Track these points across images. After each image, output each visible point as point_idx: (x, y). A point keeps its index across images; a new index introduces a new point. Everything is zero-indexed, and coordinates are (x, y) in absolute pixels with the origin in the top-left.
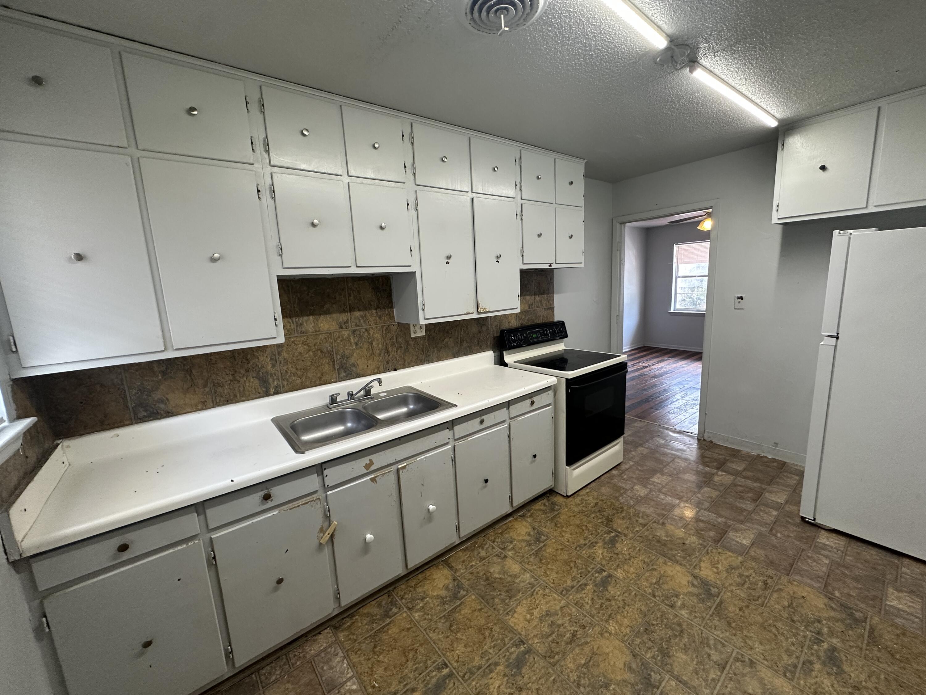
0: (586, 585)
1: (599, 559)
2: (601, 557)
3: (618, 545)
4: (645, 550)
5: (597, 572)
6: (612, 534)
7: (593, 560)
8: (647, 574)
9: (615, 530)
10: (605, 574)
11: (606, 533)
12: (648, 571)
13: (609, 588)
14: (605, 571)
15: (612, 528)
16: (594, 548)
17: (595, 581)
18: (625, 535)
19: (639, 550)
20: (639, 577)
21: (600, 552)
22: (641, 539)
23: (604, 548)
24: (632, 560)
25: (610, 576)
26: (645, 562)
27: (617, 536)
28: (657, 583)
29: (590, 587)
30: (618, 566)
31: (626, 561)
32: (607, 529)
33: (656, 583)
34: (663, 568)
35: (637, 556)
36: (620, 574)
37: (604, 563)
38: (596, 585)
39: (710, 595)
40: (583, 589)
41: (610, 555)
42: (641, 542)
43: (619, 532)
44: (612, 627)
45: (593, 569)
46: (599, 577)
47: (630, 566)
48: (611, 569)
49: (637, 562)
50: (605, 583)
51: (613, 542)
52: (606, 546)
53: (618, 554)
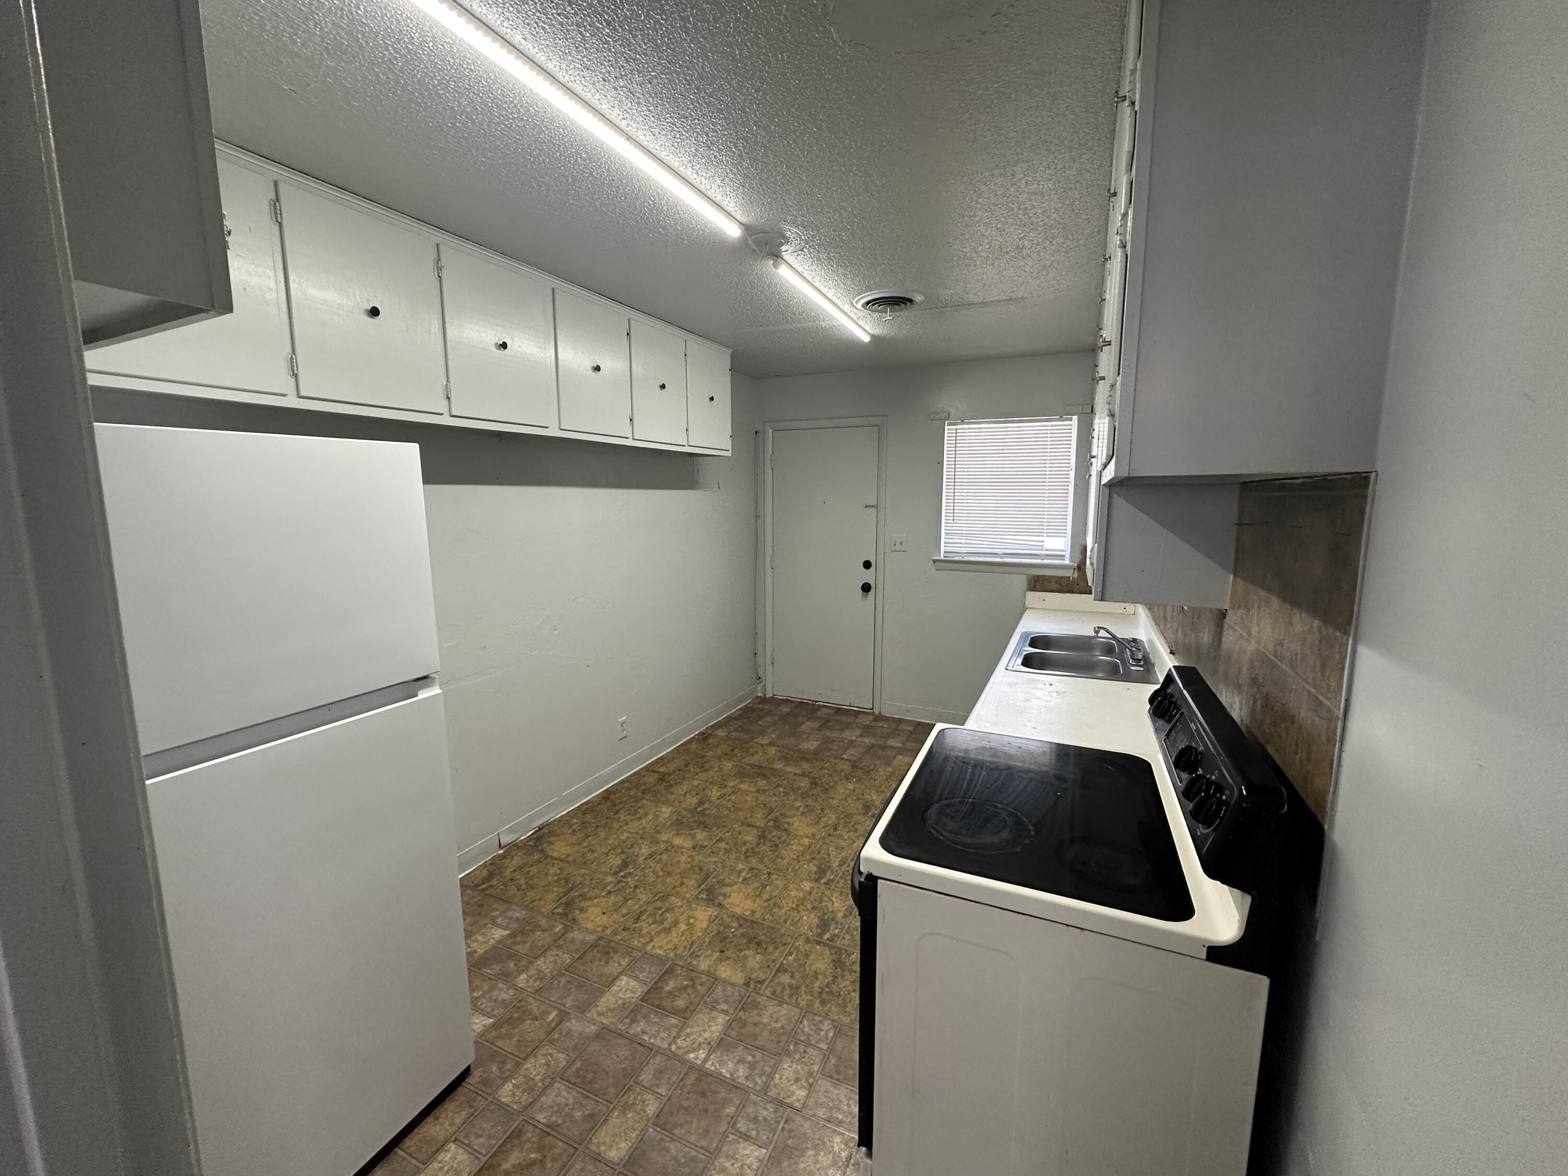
0: (840, 865)
1: (835, 895)
2: (833, 899)
3: (817, 921)
4: (778, 923)
5: (833, 880)
6: (827, 936)
7: (842, 892)
8: (775, 893)
9: (825, 944)
10: (823, 881)
11: (837, 936)
12: (775, 897)
13: (815, 869)
14: (824, 883)
15: (830, 947)
16: (845, 908)
17: (832, 871)
18: (808, 940)
19: (786, 922)
20: (786, 888)
21: (836, 905)
22: (784, 940)
23: (833, 912)
24: (794, 906)
25: (817, 880)
26: (779, 907)
27: (821, 935)
28: (764, 886)
29: (835, 865)
30: (810, 893)
31: (802, 902)
32: (838, 944)
33: (766, 886)
34: (756, 905)
35: (789, 913)
36: (807, 886)
37: (828, 893)
38: (829, 867)
39: (709, 891)
40: (841, 861)
41: (823, 904)
42: (784, 934)
43: (818, 943)
44: (806, 841)
45: (838, 882)
46: (829, 876)
47: (796, 897)
48: (818, 888)
49: (788, 904)
50: (821, 872)
51: (824, 925)
52: (831, 915)
53: (814, 908)
